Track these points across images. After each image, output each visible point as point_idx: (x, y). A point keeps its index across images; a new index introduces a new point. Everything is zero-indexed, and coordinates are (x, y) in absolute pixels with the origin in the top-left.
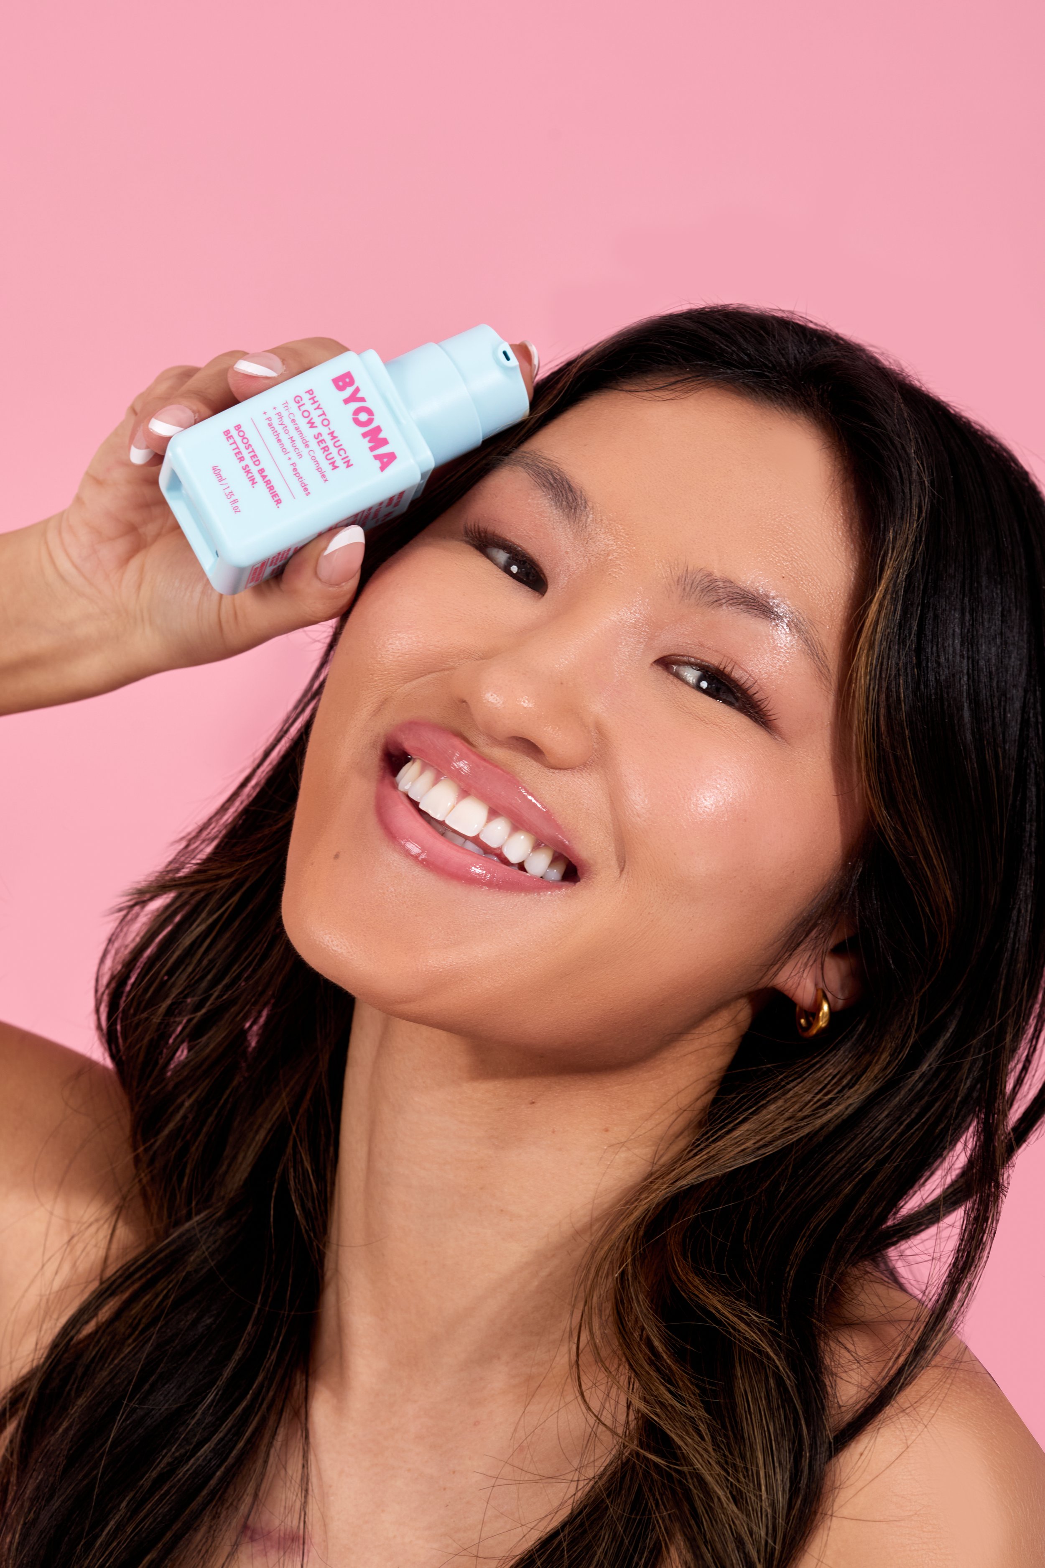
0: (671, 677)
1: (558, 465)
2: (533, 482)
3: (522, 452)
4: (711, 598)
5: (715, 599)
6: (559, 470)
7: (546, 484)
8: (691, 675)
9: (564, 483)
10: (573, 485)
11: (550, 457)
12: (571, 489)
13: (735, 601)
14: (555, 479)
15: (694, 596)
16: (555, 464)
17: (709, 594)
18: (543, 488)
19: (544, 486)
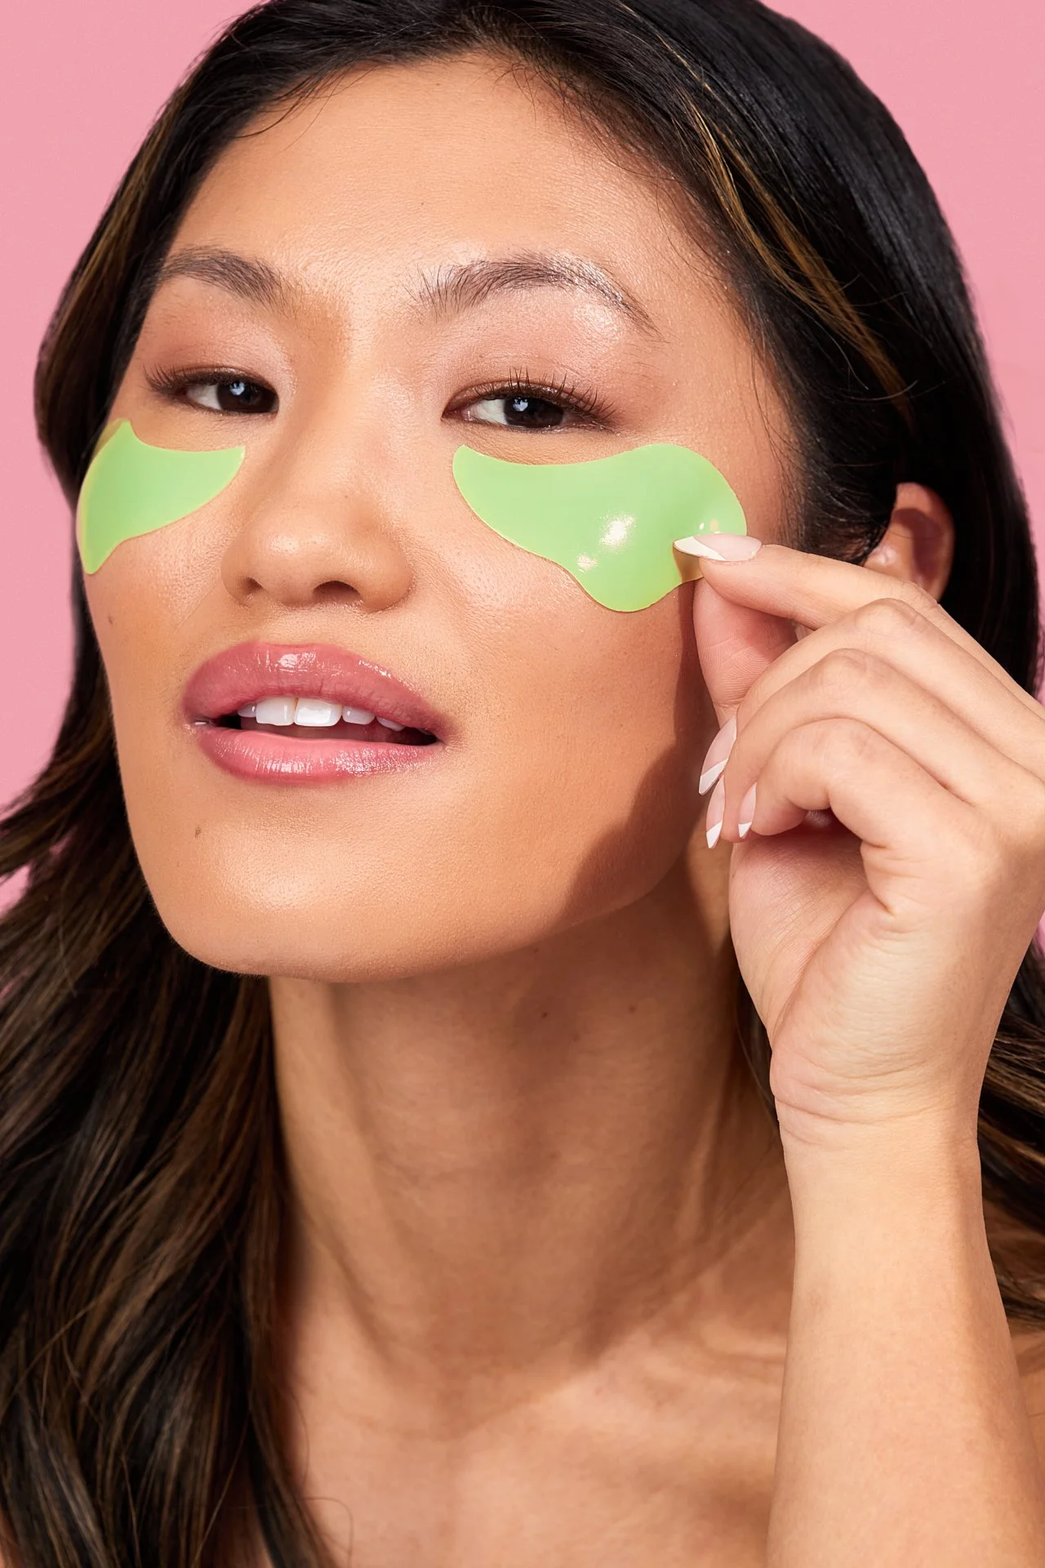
0: (469, 427)
1: (218, 247)
2: (201, 282)
3: (172, 257)
4: (469, 294)
5: (475, 293)
6: (221, 252)
7: (216, 276)
8: (493, 411)
9: (234, 264)
10: (246, 260)
11: (203, 244)
12: (247, 266)
13: (500, 281)
14: (223, 265)
15: (448, 304)
16: (213, 248)
17: (463, 291)
18: (216, 283)
19: (215, 279)
